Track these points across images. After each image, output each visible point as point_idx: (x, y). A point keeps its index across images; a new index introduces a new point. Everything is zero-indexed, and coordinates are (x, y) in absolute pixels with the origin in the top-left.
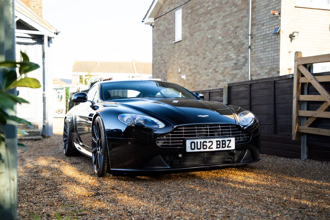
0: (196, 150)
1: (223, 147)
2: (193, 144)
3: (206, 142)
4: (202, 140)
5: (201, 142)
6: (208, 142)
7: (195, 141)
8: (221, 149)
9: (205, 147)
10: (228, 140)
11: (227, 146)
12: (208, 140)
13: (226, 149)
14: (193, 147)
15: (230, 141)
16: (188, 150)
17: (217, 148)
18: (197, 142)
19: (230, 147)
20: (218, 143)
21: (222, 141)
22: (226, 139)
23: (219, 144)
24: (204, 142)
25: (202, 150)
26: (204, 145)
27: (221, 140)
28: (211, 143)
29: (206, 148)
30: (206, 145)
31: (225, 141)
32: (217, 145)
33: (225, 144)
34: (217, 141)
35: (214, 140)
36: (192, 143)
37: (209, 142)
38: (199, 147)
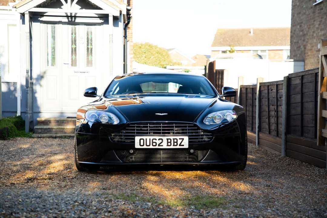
0: (145, 147)
1: (174, 145)
2: (142, 141)
3: (156, 139)
4: (152, 138)
5: (150, 139)
6: (157, 139)
7: (144, 138)
8: (172, 147)
9: (154, 144)
10: (180, 139)
11: (179, 144)
12: (157, 138)
13: (178, 147)
14: (142, 144)
15: (183, 139)
16: (137, 146)
17: (168, 145)
18: (146, 139)
19: (183, 145)
20: (169, 141)
21: (174, 139)
22: (178, 138)
23: (170, 143)
24: (153, 139)
25: (151, 147)
26: (153, 142)
27: (172, 138)
28: (161, 141)
29: (156, 145)
30: (156, 143)
31: (177, 139)
32: (168, 142)
33: (177, 142)
34: (168, 139)
35: (165, 139)
36: (140, 139)
37: (159, 139)
38: (148, 144)
